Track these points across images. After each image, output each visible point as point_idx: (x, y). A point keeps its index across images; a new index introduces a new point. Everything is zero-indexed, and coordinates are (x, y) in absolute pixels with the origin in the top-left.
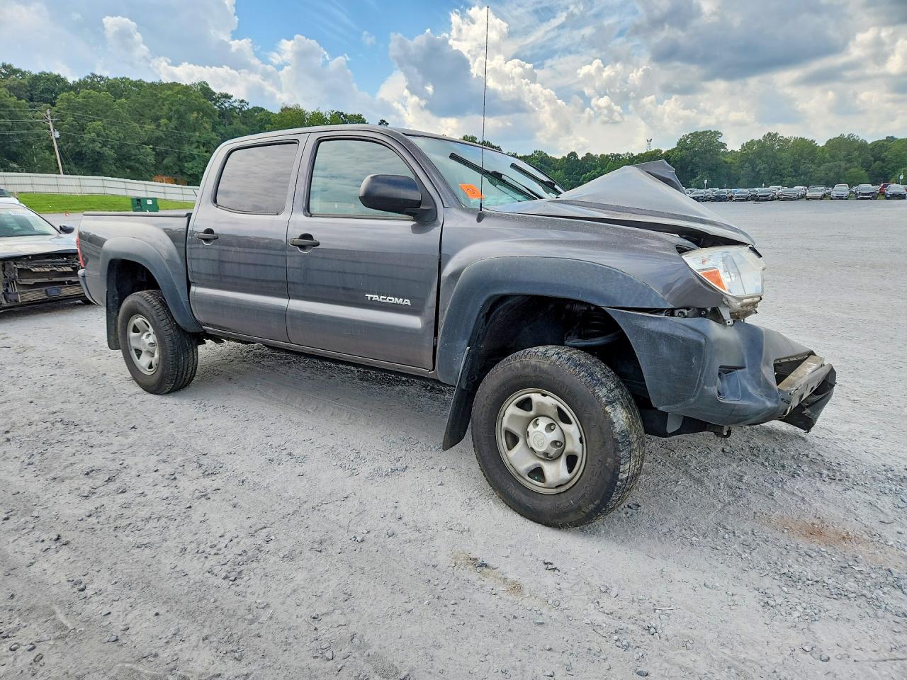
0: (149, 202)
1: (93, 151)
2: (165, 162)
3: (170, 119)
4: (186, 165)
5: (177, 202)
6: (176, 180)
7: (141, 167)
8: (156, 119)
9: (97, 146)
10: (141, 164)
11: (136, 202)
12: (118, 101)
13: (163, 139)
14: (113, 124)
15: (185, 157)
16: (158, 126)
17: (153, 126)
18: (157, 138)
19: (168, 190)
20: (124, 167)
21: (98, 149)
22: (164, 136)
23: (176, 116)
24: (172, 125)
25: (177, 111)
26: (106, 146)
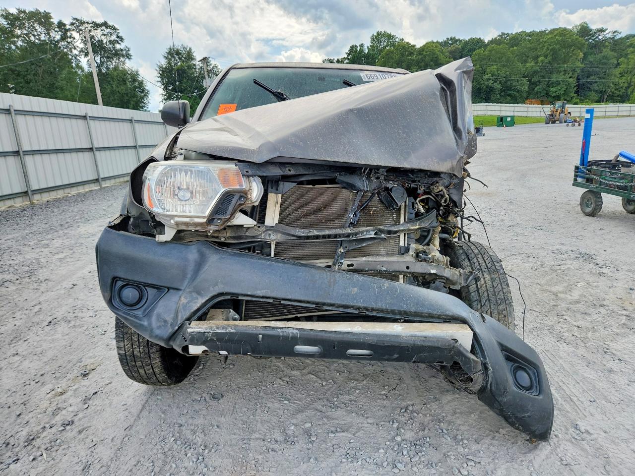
0: (509, 119)
1: (487, 87)
2: (536, 89)
3: (546, 57)
4: (551, 89)
5: (535, 118)
6: (542, 101)
7: (517, 95)
8: (536, 58)
9: (490, 83)
10: (518, 92)
11: (500, 120)
12: (511, 49)
13: (539, 72)
14: (504, 66)
15: (552, 83)
16: (536, 63)
17: (532, 64)
18: (535, 72)
19: (530, 109)
20: (505, 96)
21: (490, 85)
22: (539, 70)
23: (551, 53)
24: (547, 61)
25: (553, 49)
26: (496, 82)
